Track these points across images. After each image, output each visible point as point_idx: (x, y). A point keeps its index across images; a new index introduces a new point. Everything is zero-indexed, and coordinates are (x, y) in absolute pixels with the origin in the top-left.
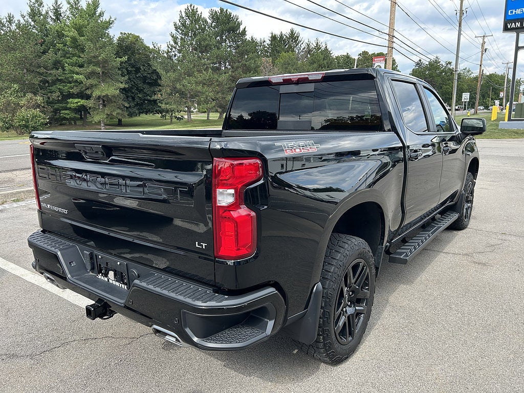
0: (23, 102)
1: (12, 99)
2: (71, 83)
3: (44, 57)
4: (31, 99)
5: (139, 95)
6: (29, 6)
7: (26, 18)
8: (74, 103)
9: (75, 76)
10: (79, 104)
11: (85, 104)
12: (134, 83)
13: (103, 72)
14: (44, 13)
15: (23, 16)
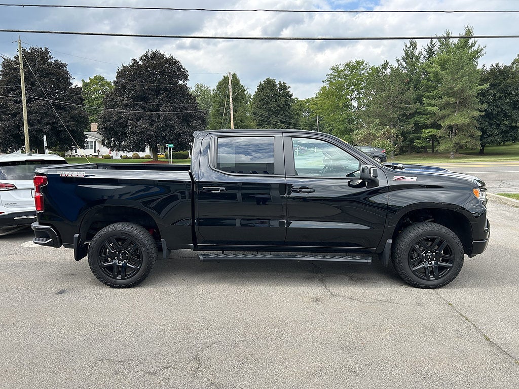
0: (380, 134)
1: (373, 131)
2: (426, 115)
3: (407, 94)
4: (387, 131)
5: (505, 122)
6: (405, 51)
7: (400, 62)
8: (426, 133)
9: (430, 108)
10: (430, 133)
11: (436, 134)
12: (502, 109)
13: (459, 102)
14: (417, 54)
15: (398, 61)
